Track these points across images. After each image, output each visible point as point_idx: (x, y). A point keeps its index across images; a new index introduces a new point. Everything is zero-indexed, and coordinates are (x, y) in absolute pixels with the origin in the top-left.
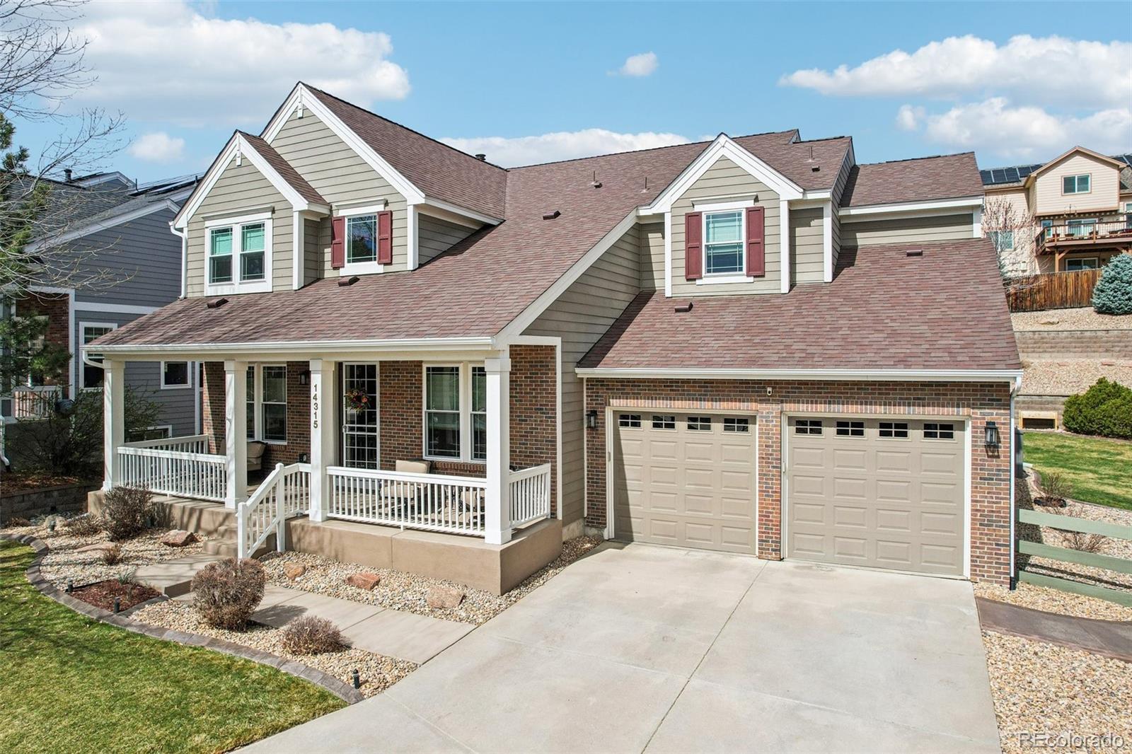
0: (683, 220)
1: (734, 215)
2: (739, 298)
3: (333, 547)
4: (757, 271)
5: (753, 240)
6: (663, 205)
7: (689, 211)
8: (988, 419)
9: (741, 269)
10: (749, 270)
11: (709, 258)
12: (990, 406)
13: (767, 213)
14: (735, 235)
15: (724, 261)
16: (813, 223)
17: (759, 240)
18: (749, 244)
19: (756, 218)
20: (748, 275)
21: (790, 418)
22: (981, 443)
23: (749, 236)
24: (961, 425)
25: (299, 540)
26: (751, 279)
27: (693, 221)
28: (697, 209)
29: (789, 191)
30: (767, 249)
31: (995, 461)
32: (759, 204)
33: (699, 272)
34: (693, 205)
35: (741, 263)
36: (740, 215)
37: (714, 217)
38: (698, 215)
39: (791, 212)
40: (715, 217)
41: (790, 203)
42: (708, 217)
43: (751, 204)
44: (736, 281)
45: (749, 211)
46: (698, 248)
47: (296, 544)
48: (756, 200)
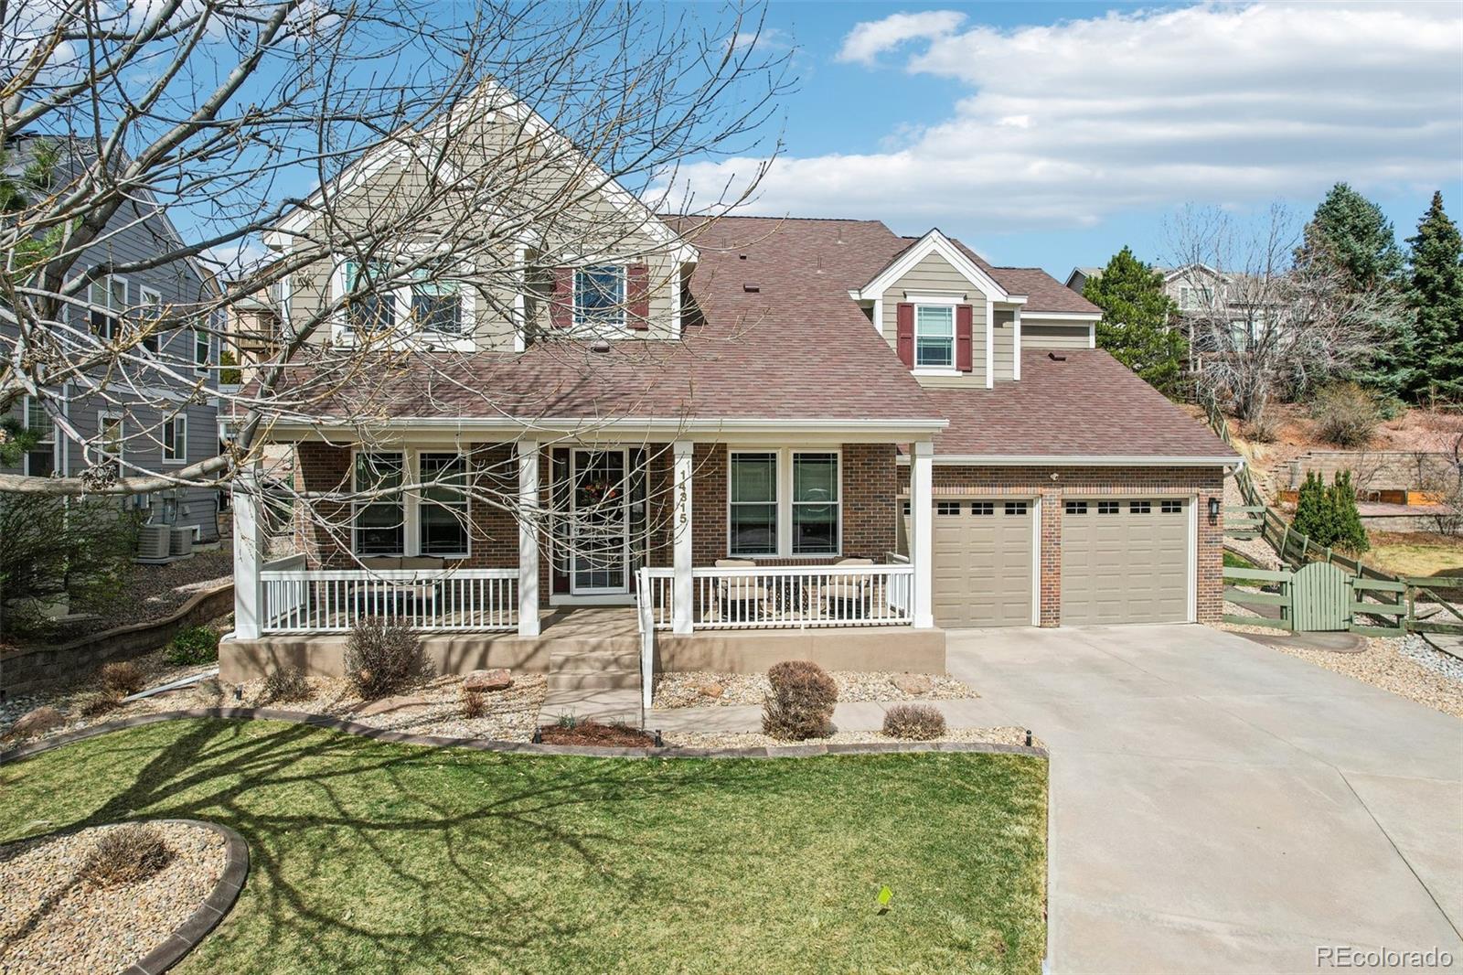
0: (894, 309)
1: (944, 310)
2: (951, 391)
3: (727, 658)
4: (966, 365)
5: (962, 336)
6: (874, 292)
7: (902, 300)
8: (1210, 495)
9: (949, 363)
10: (958, 365)
11: (919, 349)
12: (1211, 485)
13: (975, 311)
14: (947, 329)
15: (935, 354)
16: (1004, 325)
17: (968, 336)
18: (960, 340)
19: (965, 313)
20: (958, 370)
21: (1063, 500)
22: (1206, 514)
23: (959, 333)
24: (1186, 501)
25: (672, 657)
26: (960, 373)
27: (905, 312)
28: (910, 299)
29: (994, 294)
30: (975, 346)
31: (1214, 528)
32: (968, 302)
33: (912, 363)
34: (905, 296)
35: (949, 357)
36: (950, 310)
37: (925, 309)
38: (911, 306)
39: (995, 312)
40: (927, 310)
41: (996, 304)
42: (920, 309)
43: (961, 301)
44: (946, 373)
45: (960, 308)
46: (911, 339)
47: (668, 662)
48: (965, 298)
